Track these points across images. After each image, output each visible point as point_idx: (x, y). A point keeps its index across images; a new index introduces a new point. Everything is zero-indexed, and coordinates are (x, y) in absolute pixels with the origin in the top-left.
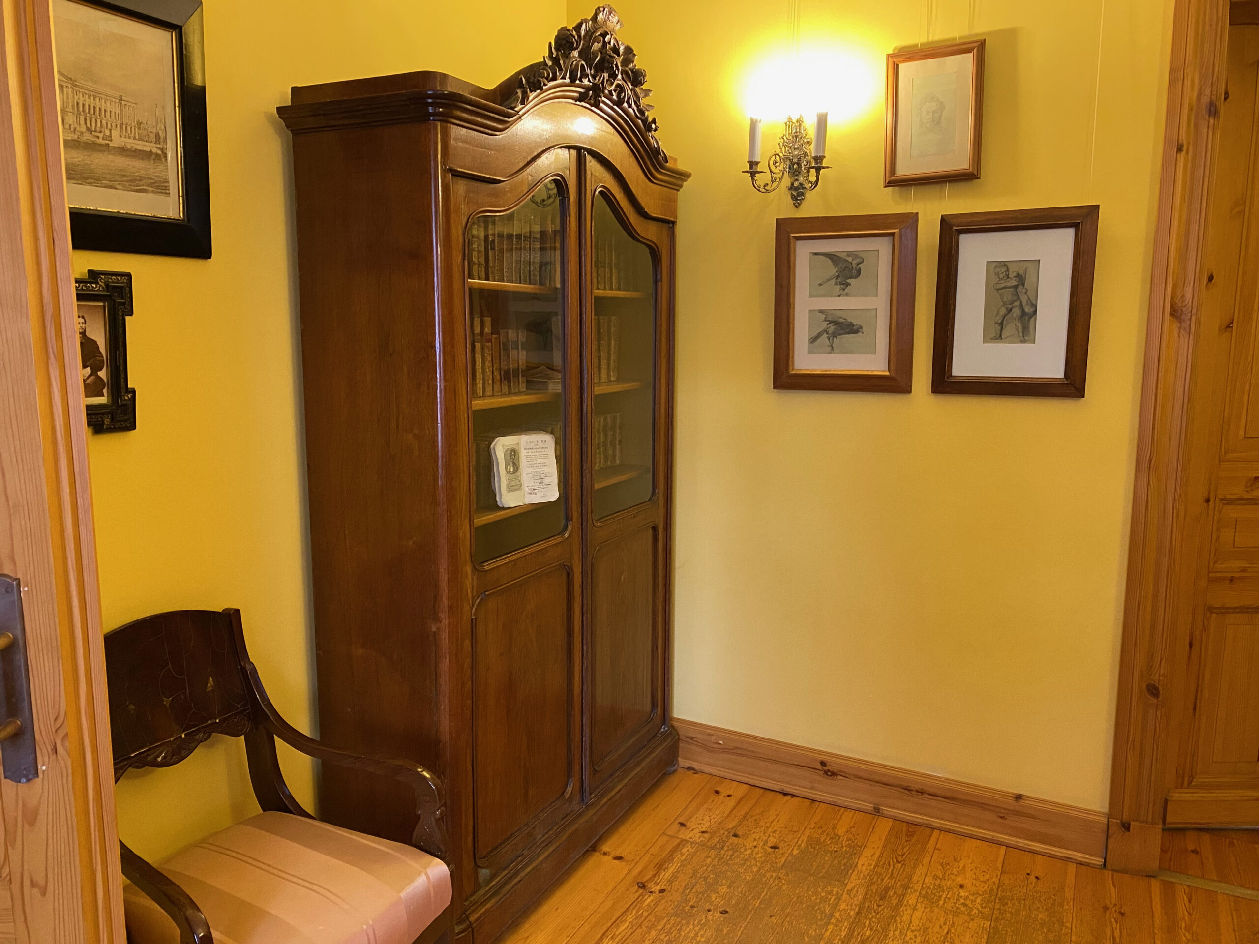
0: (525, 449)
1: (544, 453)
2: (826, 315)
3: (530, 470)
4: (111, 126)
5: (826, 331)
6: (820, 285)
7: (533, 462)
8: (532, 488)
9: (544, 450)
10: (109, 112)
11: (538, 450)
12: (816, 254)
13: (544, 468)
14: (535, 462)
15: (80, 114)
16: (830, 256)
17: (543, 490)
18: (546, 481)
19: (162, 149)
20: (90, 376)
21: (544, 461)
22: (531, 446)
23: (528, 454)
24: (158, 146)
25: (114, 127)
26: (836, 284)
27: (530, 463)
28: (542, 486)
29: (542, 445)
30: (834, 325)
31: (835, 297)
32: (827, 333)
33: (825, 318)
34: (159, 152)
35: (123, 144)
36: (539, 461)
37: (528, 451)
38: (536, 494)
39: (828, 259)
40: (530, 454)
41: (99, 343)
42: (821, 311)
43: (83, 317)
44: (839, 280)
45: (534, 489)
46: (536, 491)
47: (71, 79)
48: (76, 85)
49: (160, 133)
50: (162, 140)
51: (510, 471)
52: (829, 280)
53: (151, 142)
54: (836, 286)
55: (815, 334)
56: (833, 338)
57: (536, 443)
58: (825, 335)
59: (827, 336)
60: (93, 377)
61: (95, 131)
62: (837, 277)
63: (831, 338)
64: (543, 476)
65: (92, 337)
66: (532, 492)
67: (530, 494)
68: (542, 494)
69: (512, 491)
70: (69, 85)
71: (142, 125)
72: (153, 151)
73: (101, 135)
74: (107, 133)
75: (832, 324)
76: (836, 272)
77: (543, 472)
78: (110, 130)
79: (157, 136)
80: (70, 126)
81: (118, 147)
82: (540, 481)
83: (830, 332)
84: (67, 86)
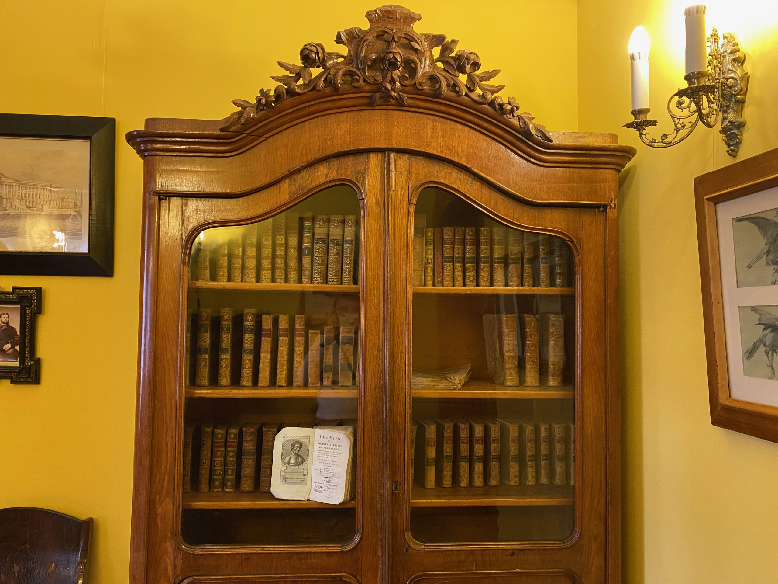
0: (318, 443)
1: (337, 451)
2: (760, 314)
3: (321, 465)
4: (43, 203)
5: (761, 341)
6: (749, 267)
7: (324, 459)
8: (319, 485)
9: (337, 448)
10: (42, 195)
11: (332, 447)
12: (740, 220)
13: (333, 467)
14: (326, 459)
15: (22, 199)
16: (755, 220)
17: (329, 490)
18: (334, 481)
19: (78, 212)
20: (10, 349)
21: (335, 459)
22: (325, 441)
23: (320, 449)
24: (76, 210)
25: (45, 203)
26: (768, 264)
27: (320, 458)
28: (328, 486)
29: (334, 442)
30: (772, 331)
31: (770, 285)
32: (765, 345)
33: (760, 319)
34: (76, 214)
35: (51, 212)
36: (330, 458)
37: (321, 446)
38: (321, 492)
39: (753, 225)
40: (323, 449)
41: (16, 329)
42: (754, 309)
43: (7, 314)
44: (771, 257)
45: (321, 487)
46: (322, 489)
47: (19, 181)
48: (21, 184)
49: (78, 203)
50: (79, 206)
51: (289, 463)
52: (759, 258)
53: (71, 208)
54: (768, 267)
55: (750, 346)
56: (772, 354)
57: (330, 440)
58: (762, 349)
59: (764, 349)
60: (12, 350)
61: (32, 207)
62: (768, 252)
63: (770, 353)
64: (331, 475)
65: (12, 326)
66: (319, 489)
67: (317, 491)
68: (327, 494)
69: (286, 482)
70: (17, 184)
71: (65, 199)
72: (71, 213)
73: (36, 209)
74: (40, 207)
75: (769, 330)
76: (766, 244)
77: (332, 471)
78: (42, 205)
79: (76, 205)
80: (15, 207)
81: (47, 214)
82: (328, 479)
83: (767, 344)
84: (15, 185)
